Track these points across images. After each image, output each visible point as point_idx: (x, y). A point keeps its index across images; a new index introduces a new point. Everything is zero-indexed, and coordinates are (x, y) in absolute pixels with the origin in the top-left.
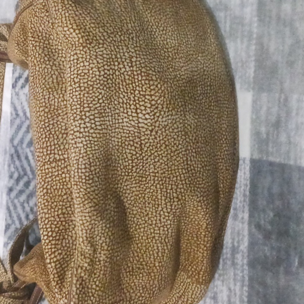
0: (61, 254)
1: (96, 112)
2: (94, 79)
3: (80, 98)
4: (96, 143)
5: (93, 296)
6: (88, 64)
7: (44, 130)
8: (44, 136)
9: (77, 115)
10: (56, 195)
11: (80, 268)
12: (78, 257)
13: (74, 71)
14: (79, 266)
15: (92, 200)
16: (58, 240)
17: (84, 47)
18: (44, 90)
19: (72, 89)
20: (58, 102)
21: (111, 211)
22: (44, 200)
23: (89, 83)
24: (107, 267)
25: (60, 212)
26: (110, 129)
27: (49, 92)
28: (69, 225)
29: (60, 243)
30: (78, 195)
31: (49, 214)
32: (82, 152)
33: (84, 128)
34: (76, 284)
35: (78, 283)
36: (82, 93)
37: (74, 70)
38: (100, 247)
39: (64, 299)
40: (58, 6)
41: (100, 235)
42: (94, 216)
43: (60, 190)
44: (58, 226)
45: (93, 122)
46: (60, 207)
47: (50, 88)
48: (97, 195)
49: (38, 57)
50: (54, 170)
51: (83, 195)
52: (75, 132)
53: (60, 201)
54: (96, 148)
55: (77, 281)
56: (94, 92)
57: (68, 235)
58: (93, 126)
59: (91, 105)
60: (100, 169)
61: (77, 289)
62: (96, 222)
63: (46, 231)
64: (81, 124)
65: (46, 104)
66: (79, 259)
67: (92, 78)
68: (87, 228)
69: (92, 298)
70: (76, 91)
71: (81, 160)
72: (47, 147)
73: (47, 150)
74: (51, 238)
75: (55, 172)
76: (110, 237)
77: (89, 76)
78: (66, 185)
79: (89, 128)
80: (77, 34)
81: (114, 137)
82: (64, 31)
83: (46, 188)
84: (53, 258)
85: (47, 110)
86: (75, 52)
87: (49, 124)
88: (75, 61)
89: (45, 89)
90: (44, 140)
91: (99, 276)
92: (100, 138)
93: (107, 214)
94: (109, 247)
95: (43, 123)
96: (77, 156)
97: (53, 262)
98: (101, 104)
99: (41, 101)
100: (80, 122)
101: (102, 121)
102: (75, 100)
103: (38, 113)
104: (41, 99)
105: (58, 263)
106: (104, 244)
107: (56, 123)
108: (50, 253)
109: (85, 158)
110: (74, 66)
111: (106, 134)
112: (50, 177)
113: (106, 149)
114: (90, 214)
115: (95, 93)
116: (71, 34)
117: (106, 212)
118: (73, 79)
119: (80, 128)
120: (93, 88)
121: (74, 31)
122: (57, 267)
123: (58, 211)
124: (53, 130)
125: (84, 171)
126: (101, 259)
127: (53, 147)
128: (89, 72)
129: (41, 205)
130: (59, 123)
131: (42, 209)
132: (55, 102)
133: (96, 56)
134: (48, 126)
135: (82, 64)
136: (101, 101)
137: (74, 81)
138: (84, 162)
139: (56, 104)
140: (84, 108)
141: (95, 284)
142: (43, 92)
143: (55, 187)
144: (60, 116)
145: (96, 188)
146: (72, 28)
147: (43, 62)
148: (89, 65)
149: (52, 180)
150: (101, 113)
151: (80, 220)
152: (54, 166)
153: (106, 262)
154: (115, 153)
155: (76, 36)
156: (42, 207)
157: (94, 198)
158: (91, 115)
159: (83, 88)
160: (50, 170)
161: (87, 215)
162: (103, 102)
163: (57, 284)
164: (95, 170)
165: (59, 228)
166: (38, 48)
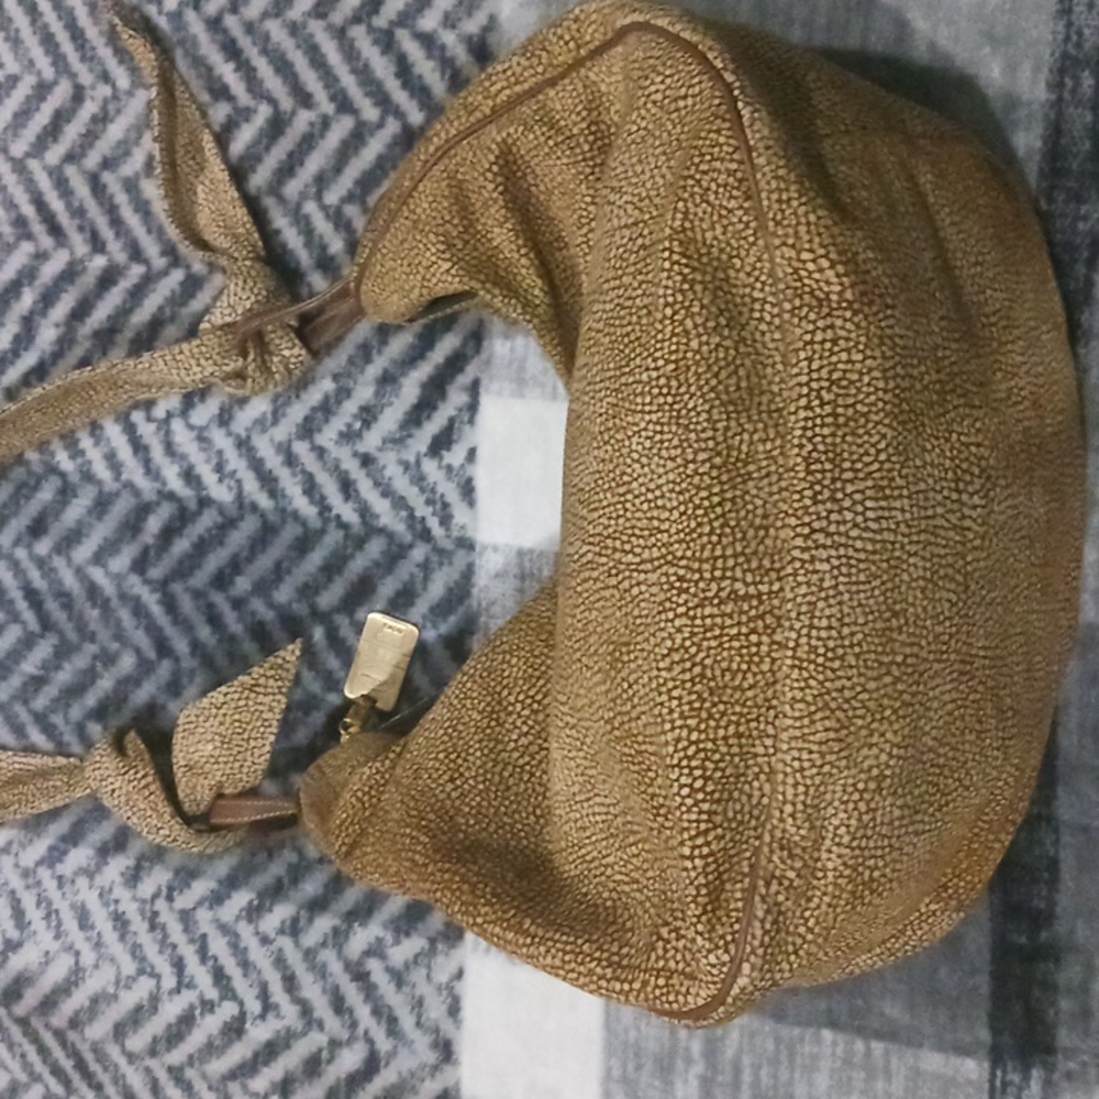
0: (723, 837)
1: (870, 483)
2: (873, 398)
3: (834, 445)
4: (862, 566)
5: (796, 953)
6: (860, 357)
7: (706, 514)
8: (707, 529)
9: (824, 487)
10: (725, 686)
11: (775, 882)
12: (772, 852)
13: (819, 370)
14: (773, 877)
15: (833, 711)
16: (718, 801)
17: (855, 313)
18: (712, 407)
19: (813, 419)
20: (751, 443)
21: (882, 750)
22: (690, 693)
23: (859, 407)
24: (842, 890)
25: (732, 729)
26: (906, 531)
27: (728, 413)
28: (747, 767)
29: (720, 809)
30: (799, 695)
31: (700, 732)
32: (826, 584)
33: (838, 523)
34: (763, 921)
35: (770, 918)
36: (840, 433)
37: (821, 367)
38: (830, 835)
39: (720, 952)
40: (787, 190)
41: (836, 804)
42: (831, 753)
43: (740, 676)
44: (722, 765)
45: (860, 508)
46: (734, 718)
47: (731, 402)
48: (847, 701)
49: (699, 314)
50: (728, 622)
51: (815, 696)
52: (814, 531)
53: (737, 702)
54: (862, 577)
55: (768, 912)
56: (868, 433)
57: (741, 792)
58: (860, 519)
59: (859, 466)
60: (866, 635)
61: (766, 932)
62: (835, 771)
63: (690, 774)
64: (830, 512)
65: (717, 444)
66: (775, 858)
67: (868, 395)
68: (809, 782)
69: (793, 958)
70: (823, 426)
71: (821, 604)
72: (716, 559)
73: (714, 568)
74: (700, 796)
75: (732, 626)
76: (861, 814)
77: (859, 389)
78: (758, 665)
79: (849, 525)
80: (838, 276)
81: (916, 554)
82: (799, 260)
83: (701, 663)
84: (700, 847)
85: (718, 460)
86: (829, 321)
87: (724, 500)
88: (828, 345)
89: (717, 402)
90: (705, 539)
91: (818, 907)
92: (874, 552)
93: (866, 757)
94: (854, 839)
95: (704, 494)
96: (812, 593)
97: (702, 857)
98: (882, 463)
99: (703, 436)
100: (829, 505)
101: (882, 508)
102: (821, 447)
103: (691, 466)
104: (704, 431)
105: (710, 860)
106: (843, 830)
107: (742, 497)
108: (693, 833)
109: (832, 601)
110: (821, 358)
111: (893, 543)
112: (715, 638)
113: (889, 585)
114: (824, 748)
115: (871, 435)
116: (821, 270)
117: (865, 751)
118: (819, 391)
119: (830, 523)
120: (867, 421)
121: (832, 266)
122: (709, 869)
123: (726, 728)
124: (733, 515)
125: (823, 634)
126: (830, 865)
127: (731, 562)
128: (860, 380)
129: (680, 705)
130: (747, 498)
131: (682, 716)
132: (741, 441)
133: (881, 338)
134: (720, 504)
135: (844, 356)
136: (883, 457)
137: (819, 397)
138: (827, 612)
139: (744, 448)
140: (843, 471)
141: (805, 924)
142: (708, 412)
143: (724, 665)
144: (751, 479)
145: (848, 684)
146: (825, 256)
147: (715, 328)
148: (863, 361)
149: (721, 644)
150: (882, 488)
151: (794, 759)
152: (728, 610)
153: (841, 876)
154: (915, 597)
155: (835, 280)
156: (682, 713)
157: (840, 708)
158: (857, 491)
159: (841, 420)
160: (718, 620)
161: (815, 748)
162: (888, 460)
163: (705, 912)
164: (853, 634)
165: (723, 770)
166: (698, 288)
